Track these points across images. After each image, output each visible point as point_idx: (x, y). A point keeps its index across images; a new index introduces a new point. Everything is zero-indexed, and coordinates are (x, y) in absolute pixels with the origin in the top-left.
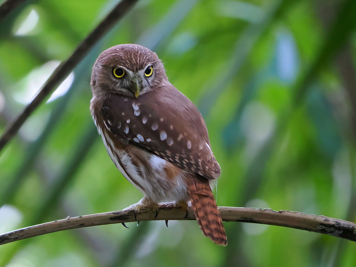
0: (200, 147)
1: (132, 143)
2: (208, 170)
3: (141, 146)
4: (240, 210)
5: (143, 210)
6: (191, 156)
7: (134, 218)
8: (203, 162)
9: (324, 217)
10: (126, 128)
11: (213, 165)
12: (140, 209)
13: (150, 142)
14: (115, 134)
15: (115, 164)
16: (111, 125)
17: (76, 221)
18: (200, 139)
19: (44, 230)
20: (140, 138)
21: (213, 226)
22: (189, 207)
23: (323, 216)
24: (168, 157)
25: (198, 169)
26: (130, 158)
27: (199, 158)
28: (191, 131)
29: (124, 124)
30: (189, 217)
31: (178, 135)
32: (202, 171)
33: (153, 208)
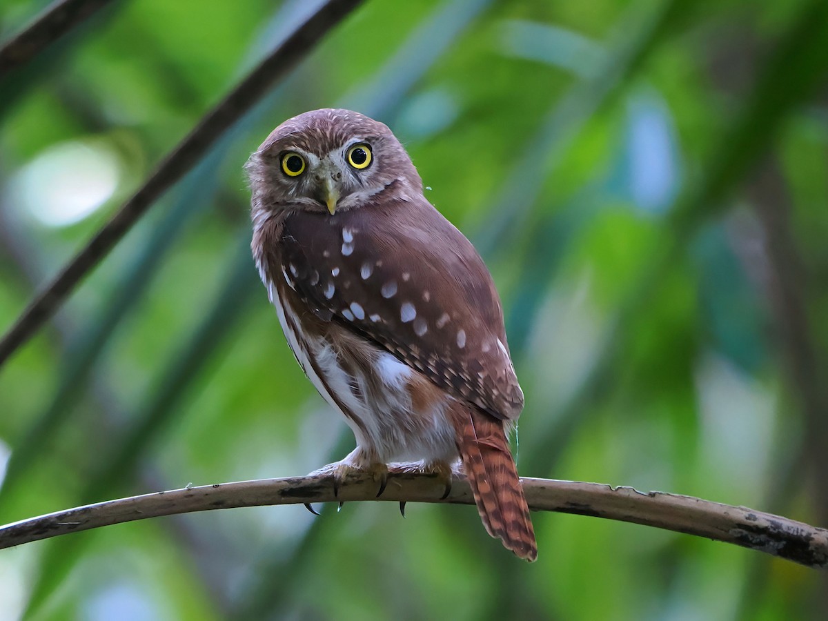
0: (483, 345)
1: (339, 320)
2: (497, 397)
3: (358, 328)
4: (564, 487)
5: (352, 476)
6: (462, 364)
7: (333, 495)
8: (487, 379)
9: (746, 510)
10: (329, 286)
12: (347, 475)
13: (377, 322)
14: (304, 297)
15: (304, 370)
16: (296, 276)
17: (207, 495)
18: (485, 330)
20: (356, 311)
21: (510, 516)
22: (454, 476)
23: (743, 507)
24: (413, 359)
25: (474, 393)
26: (336, 355)
27: (481, 369)
28: (467, 309)
29: (325, 278)
30: (451, 498)
31: (438, 315)
32: (484, 400)
33: (374, 473)
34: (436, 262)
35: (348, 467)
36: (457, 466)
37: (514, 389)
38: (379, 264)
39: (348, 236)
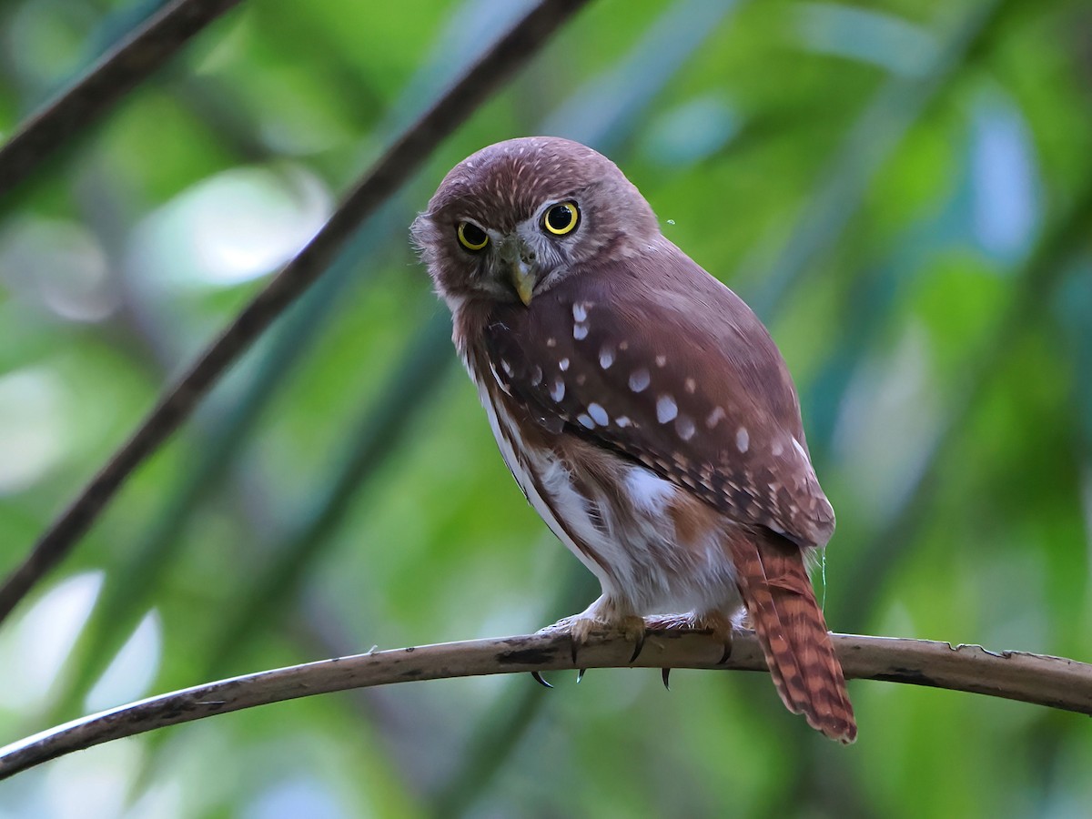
0: (773, 447)
1: (574, 429)
2: (796, 515)
3: (601, 438)
5: (596, 634)
6: (747, 474)
7: (570, 660)
8: (782, 493)
10: (557, 384)
11: (812, 504)
12: (590, 633)
13: (627, 427)
14: (523, 403)
15: (526, 494)
16: (511, 375)
17: (398, 661)
18: (775, 427)
19: (301, 686)
20: (597, 414)
21: (816, 683)
22: (735, 633)
24: (679, 473)
25: (766, 514)
26: (568, 474)
28: (748, 399)
29: (551, 373)
30: (733, 662)
31: (708, 410)
32: (779, 520)
33: (627, 629)
34: (700, 337)
35: (590, 621)
36: (739, 618)
37: (819, 503)
38: (624, 346)
39: (580, 314)
